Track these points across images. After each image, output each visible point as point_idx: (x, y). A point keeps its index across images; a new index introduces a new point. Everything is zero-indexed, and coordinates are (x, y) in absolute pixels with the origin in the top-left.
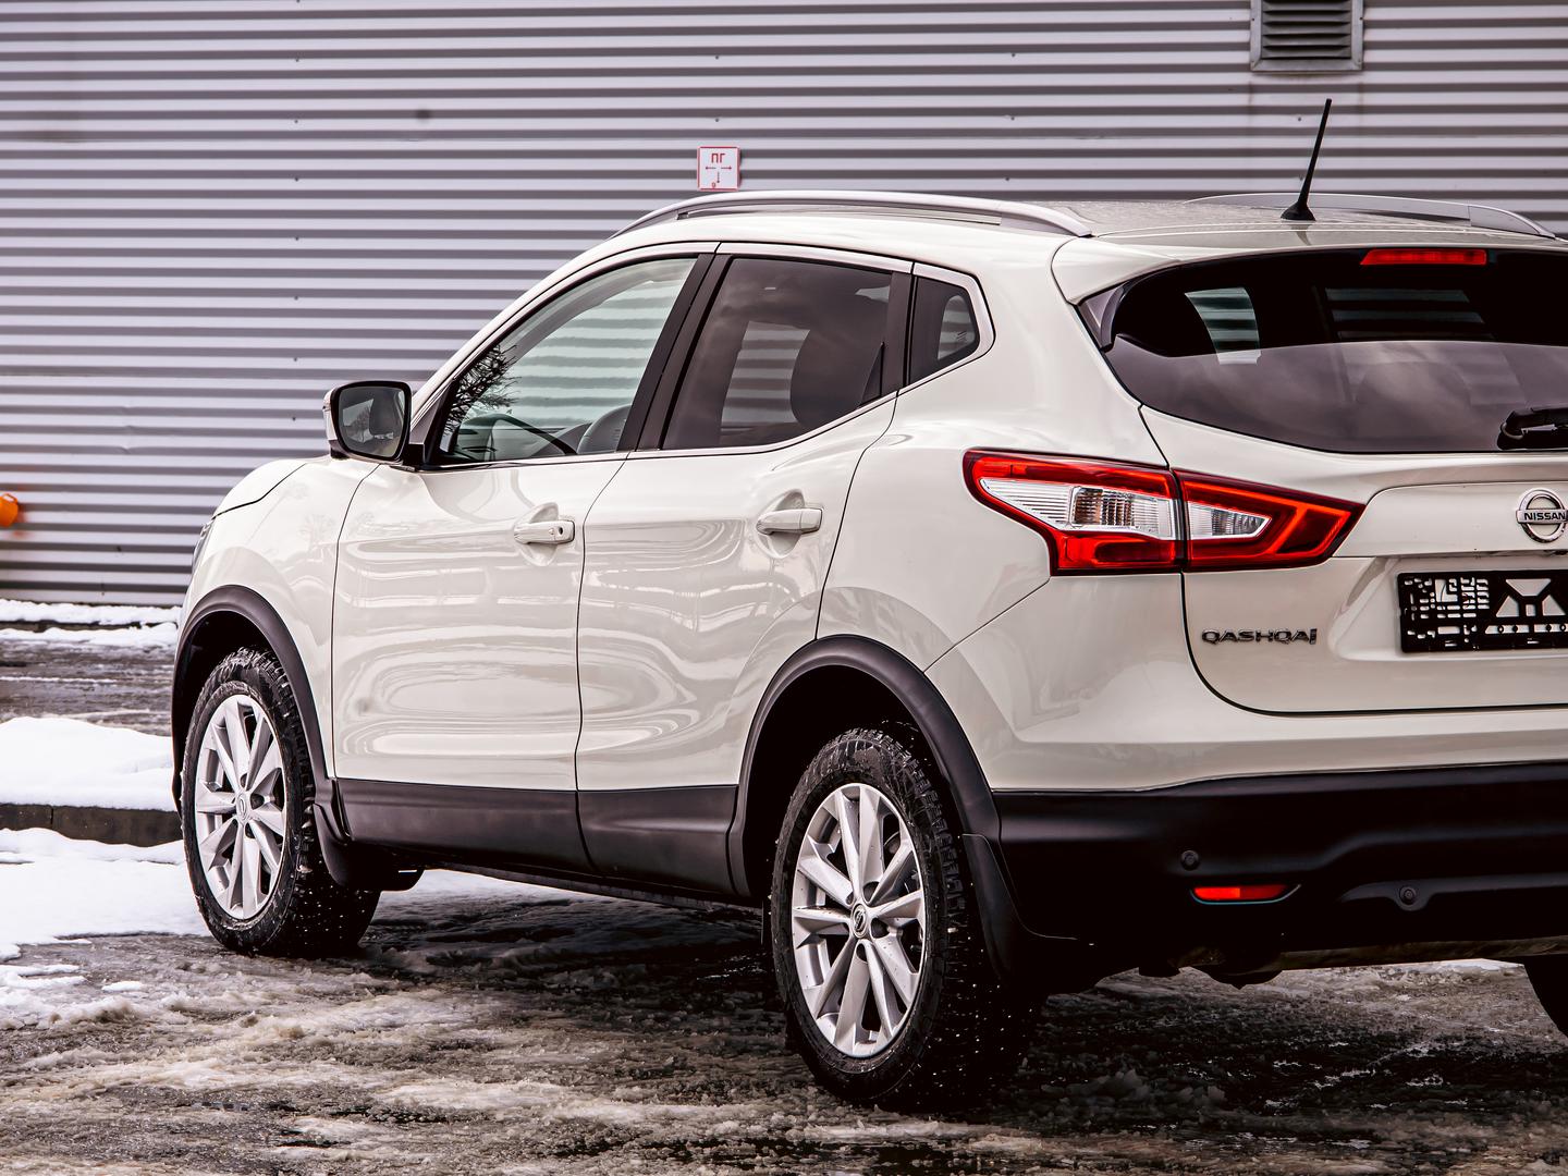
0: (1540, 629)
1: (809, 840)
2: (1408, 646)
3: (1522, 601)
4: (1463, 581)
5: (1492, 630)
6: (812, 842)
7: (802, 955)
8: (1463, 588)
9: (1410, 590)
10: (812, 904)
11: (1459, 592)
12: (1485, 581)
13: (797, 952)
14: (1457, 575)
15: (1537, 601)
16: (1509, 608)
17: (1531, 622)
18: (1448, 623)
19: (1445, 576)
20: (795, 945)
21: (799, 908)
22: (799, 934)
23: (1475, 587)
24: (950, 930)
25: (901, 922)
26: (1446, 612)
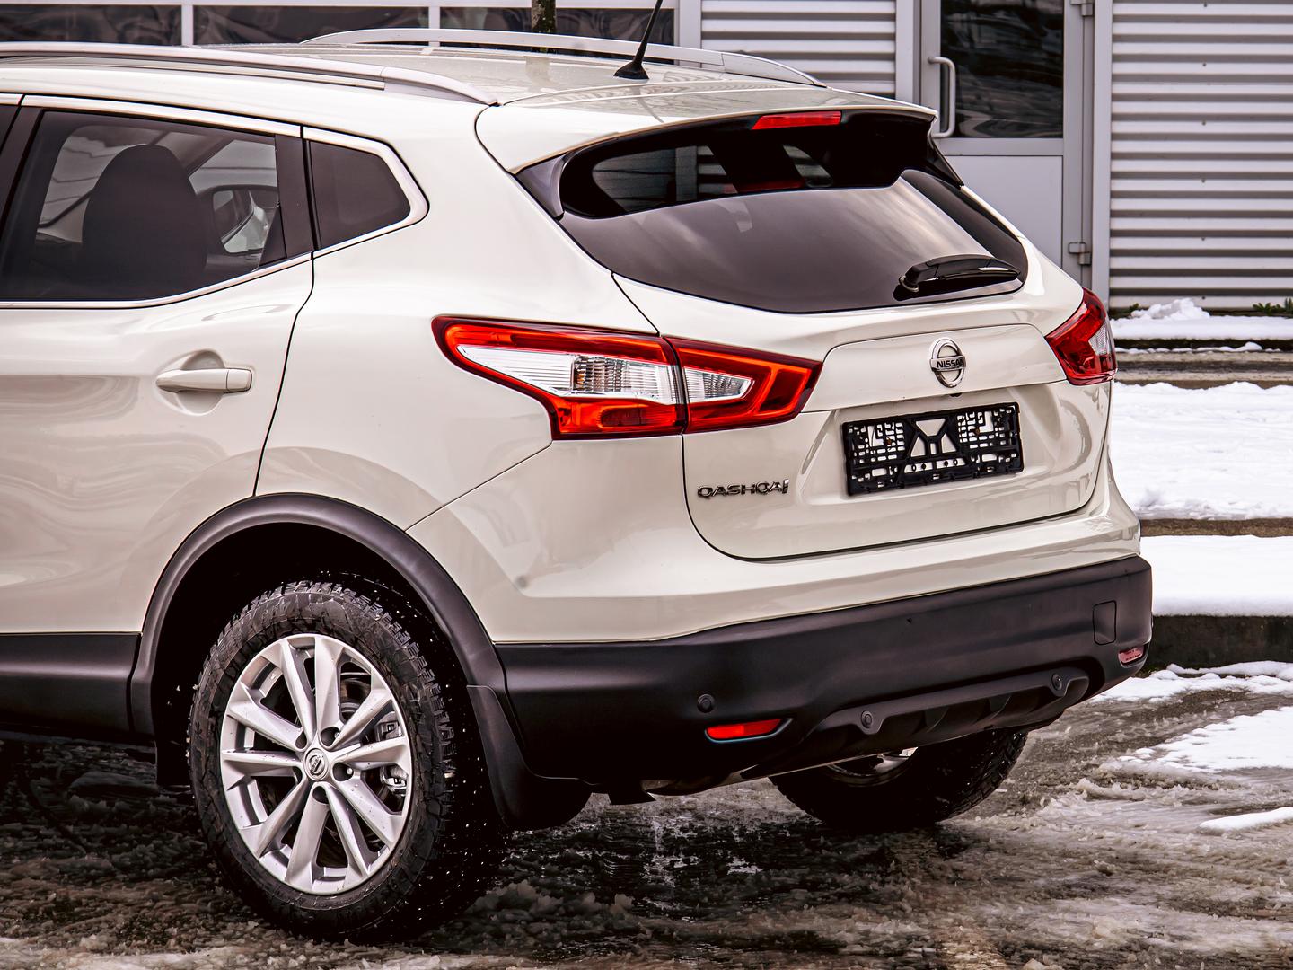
0: (940, 465)
1: (241, 686)
2: (852, 490)
3: (927, 441)
4: (887, 426)
5: (908, 469)
6: (245, 687)
7: (234, 798)
8: (887, 433)
9: (851, 436)
10: (240, 747)
11: (884, 437)
12: (899, 425)
13: (228, 794)
14: (882, 421)
15: (937, 440)
16: (918, 450)
17: (933, 459)
18: (879, 465)
19: (874, 423)
20: (226, 787)
21: (227, 751)
22: (229, 777)
23: (895, 430)
24: (447, 776)
25: (364, 765)
26: (877, 456)
